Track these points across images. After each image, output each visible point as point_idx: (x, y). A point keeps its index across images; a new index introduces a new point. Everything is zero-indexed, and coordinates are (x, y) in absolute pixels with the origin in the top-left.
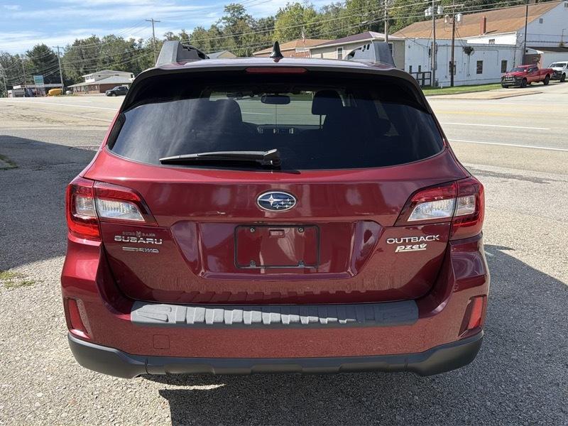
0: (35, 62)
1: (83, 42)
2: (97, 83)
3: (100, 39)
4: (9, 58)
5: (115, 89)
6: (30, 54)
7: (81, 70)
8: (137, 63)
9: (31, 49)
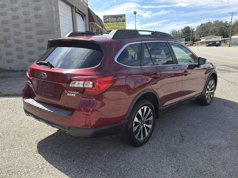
0: (184, 33)
1: (204, 24)
2: (206, 41)
3: (212, 23)
4: (175, 32)
5: (210, 43)
6: (182, 30)
7: (202, 36)
8: (227, 32)
9: (183, 28)
